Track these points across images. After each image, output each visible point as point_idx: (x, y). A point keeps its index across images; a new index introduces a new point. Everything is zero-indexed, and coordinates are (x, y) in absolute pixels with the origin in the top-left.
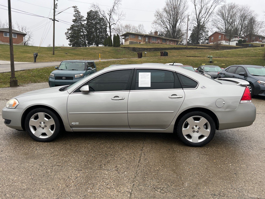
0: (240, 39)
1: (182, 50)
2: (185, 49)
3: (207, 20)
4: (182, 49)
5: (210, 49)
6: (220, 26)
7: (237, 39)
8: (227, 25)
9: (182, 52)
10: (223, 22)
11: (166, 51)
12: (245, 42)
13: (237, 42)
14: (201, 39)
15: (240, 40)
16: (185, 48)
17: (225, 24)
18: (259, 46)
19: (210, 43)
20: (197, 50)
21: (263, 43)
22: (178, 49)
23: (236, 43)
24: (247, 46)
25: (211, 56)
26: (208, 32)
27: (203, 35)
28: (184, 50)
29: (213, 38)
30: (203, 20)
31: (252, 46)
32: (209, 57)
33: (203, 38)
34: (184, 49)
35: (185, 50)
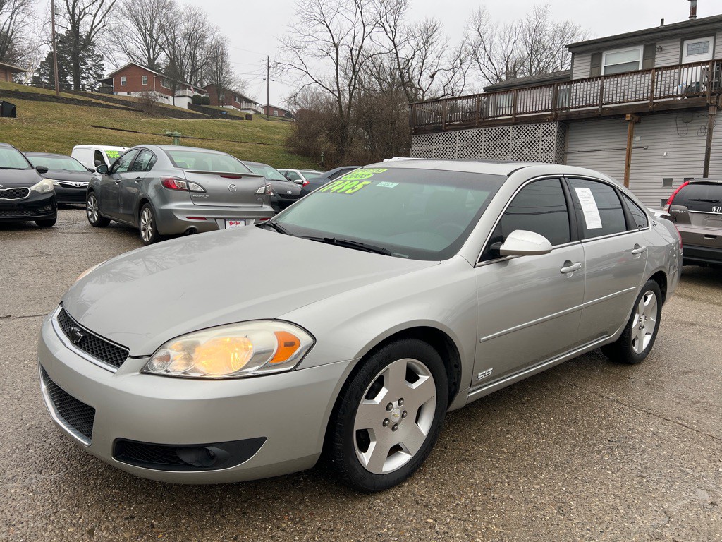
0: (196, 93)
1: (45, 103)
2: (54, 100)
3: (101, 25)
4: (43, 100)
5: (129, 110)
6: (131, 46)
7: (188, 92)
8: (151, 50)
9: (47, 110)
10: (141, 39)
11: (12, 101)
12: (208, 104)
13: (190, 100)
14: (84, 75)
15: (195, 96)
16: (54, 97)
17: (147, 46)
18: (242, 119)
19: (117, 91)
20: (92, 107)
21: (243, 111)
22: (31, 99)
23: (189, 103)
24: (216, 114)
25: (176, 133)
26: (102, 59)
27: (89, 66)
28: (51, 104)
29: (125, 80)
30: (88, 19)
31: (227, 116)
32: (170, 136)
33: (89, 73)
34: (49, 101)
35: (56, 104)
